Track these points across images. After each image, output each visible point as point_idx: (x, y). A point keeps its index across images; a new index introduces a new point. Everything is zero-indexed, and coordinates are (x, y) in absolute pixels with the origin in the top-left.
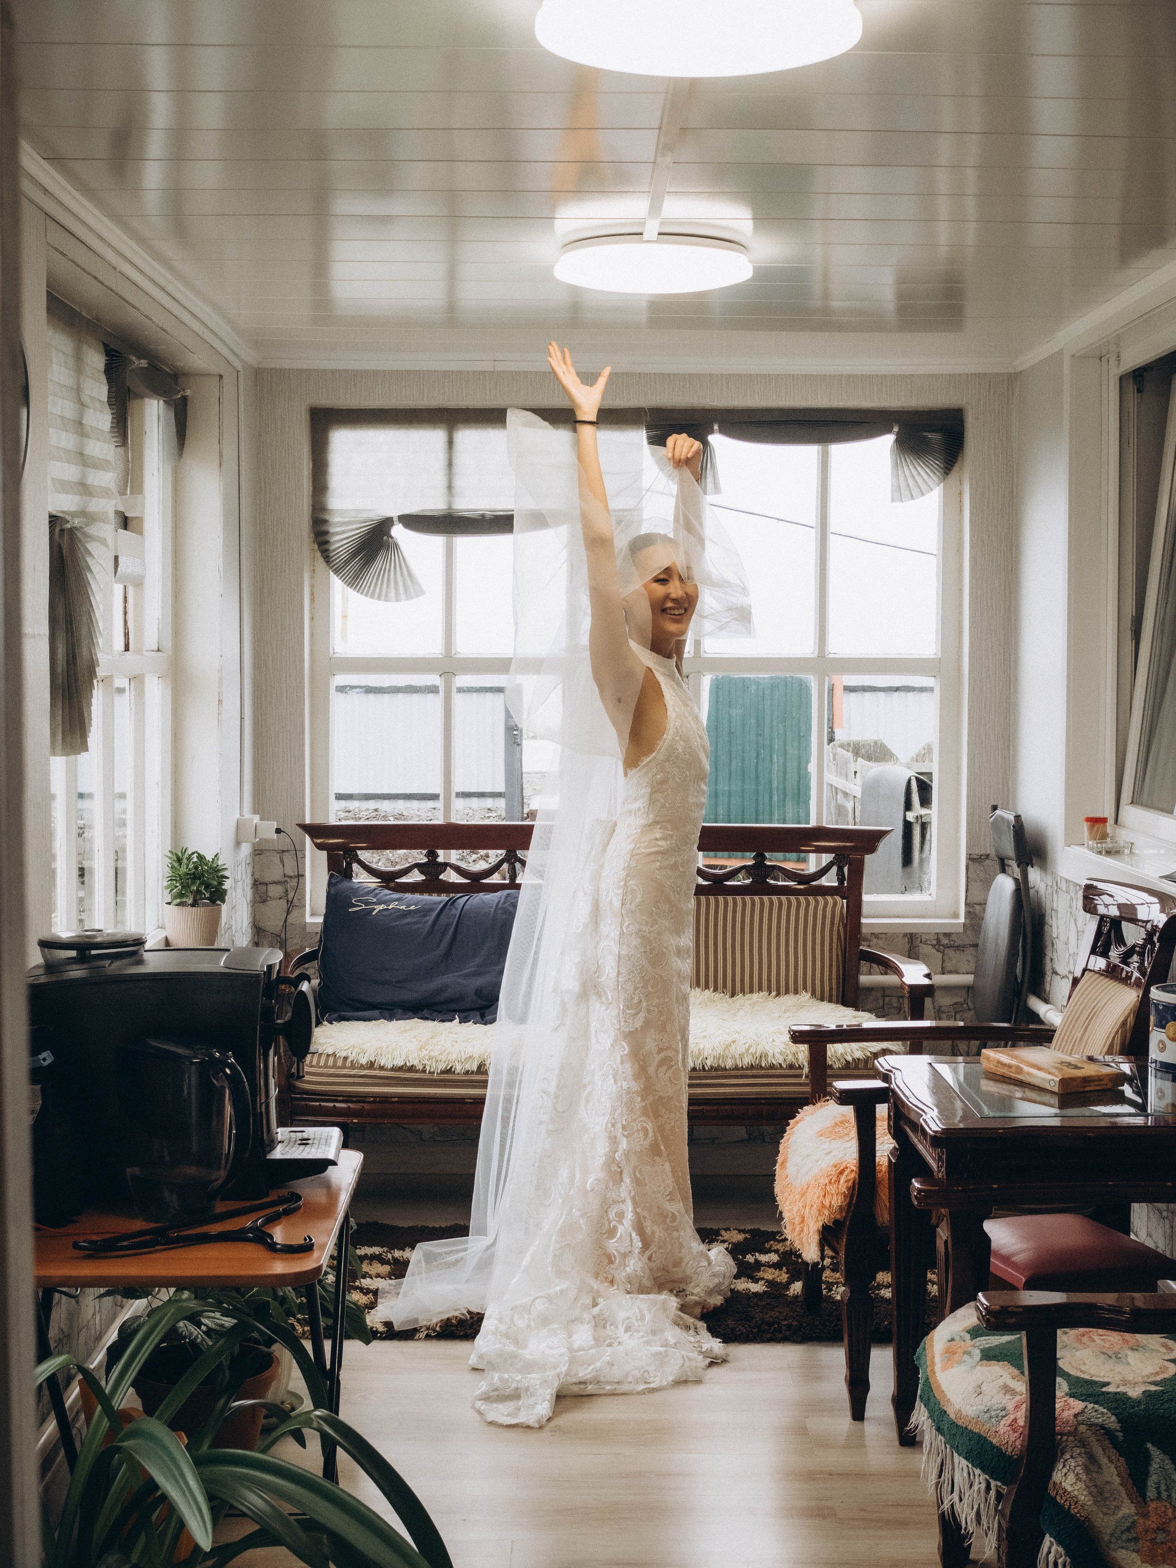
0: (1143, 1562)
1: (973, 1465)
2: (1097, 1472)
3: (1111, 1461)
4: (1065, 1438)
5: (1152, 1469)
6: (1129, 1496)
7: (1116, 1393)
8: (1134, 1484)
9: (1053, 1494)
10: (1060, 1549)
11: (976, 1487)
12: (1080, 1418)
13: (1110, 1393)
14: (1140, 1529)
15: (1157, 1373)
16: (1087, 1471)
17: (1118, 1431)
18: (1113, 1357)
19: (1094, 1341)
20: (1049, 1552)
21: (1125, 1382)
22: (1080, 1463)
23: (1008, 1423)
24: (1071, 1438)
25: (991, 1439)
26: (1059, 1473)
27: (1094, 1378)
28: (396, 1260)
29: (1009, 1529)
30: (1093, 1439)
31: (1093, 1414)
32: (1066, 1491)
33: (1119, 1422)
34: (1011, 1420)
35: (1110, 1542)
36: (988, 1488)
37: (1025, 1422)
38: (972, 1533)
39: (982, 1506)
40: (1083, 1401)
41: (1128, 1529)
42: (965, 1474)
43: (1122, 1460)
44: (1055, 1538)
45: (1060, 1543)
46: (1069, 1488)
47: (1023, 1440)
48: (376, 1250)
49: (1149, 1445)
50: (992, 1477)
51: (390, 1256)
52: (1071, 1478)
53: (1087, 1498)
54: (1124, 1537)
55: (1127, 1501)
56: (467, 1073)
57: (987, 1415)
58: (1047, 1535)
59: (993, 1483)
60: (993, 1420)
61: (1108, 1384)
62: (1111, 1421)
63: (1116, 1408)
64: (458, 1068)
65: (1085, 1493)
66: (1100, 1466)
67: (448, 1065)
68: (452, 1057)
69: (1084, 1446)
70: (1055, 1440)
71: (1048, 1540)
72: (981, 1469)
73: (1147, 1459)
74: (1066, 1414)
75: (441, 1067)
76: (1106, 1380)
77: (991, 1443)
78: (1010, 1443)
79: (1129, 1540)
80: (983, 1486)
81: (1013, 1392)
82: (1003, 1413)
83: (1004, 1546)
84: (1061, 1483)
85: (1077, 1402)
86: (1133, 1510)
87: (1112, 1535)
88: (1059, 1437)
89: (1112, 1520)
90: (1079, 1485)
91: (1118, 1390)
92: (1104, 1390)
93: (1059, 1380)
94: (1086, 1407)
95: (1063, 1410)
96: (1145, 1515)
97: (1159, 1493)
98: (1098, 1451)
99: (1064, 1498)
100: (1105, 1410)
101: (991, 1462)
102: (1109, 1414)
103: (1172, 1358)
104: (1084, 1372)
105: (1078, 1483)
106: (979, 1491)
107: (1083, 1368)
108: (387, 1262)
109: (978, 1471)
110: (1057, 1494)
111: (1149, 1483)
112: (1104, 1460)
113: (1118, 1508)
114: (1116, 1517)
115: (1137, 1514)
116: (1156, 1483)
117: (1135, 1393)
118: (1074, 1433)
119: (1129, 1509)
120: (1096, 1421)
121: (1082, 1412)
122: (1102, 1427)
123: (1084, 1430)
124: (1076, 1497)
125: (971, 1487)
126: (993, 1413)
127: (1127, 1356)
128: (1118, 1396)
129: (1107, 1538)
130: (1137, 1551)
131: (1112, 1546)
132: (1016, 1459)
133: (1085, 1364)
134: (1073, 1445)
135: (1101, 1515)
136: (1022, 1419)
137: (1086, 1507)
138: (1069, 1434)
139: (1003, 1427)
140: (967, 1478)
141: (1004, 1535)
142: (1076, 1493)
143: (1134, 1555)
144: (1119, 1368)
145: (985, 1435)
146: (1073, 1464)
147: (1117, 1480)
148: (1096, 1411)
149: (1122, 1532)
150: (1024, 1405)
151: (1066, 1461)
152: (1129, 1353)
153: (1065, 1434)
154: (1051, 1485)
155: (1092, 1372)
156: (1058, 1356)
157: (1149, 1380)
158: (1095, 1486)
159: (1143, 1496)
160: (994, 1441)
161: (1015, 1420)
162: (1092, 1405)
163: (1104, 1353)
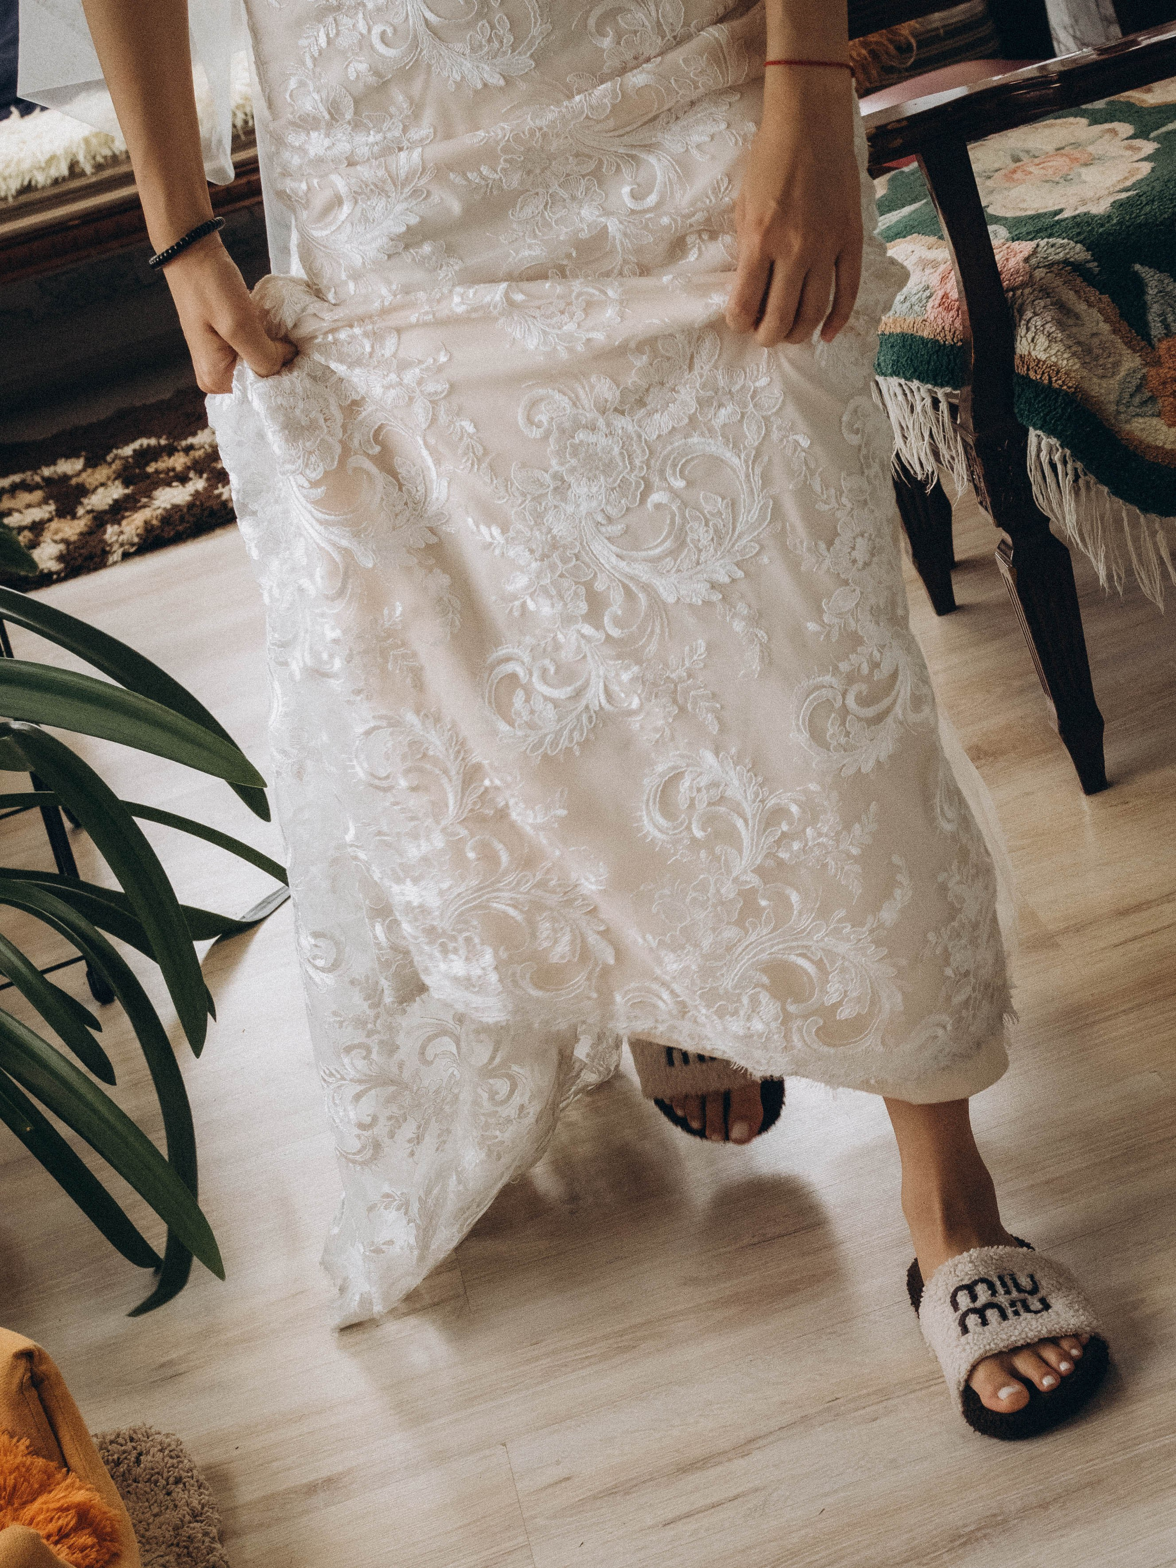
0: (1170, 426)
1: (906, 379)
2: (1076, 325)
3: (1090, 305)
4: (1019, 292)
5: (1149, 297)
6: (1128, 344)
7: (1074, 217)
8: (1131, 325)
9: (1022, 371)
10: (1054, 441)
11: (918, 408)
12: (1033, 261)
13: (1067, 219)
14: (1154, 383)
15: (1126, 178)
16: (1061, 325)
17: (1088, 262)
18: (1062, 181)
19: (1031, 173)
20: (1039, 450)
21: (1084, 202)
22: (1049, 319)
23: (937, 302)
24: (1027, 291)
25: (920, 333)
26: (1024, 340)
27: (1040, 211)
28: (48, 481)
29: (978, 444)
30: (1058, 282)
31: (1051, 250)
32: (1039, 361)
33: (1088, 250)
34: (939, 297)
35: (1119, 413)
36: (936, 403)
37: (960, 293)
38: (933, 473)
39: (934, 430)
40: (1031, 240)
41: (1139, 388)
42: (900, 397)
43: (1106, 298)
44: (1041, 429)
45: (1050, 432)
46: (1043, 356)
47: (963, 320)
48: (16, 478)
49: (1137, 267)
50: (936, 384)
51: (37, 479)
52: (1042, 340)
53: (1071, 362)
54: (1137, 400)
55: (1126, 351)
56: (56, 182)
57: (908, 304)
58: (1031, 429)
59: (940, 393)
60: (916, 308)
61: (1061, 211)
62: (1078, 252)
63: (1079, 234)
64: (41, 179)
65: (1066, 356)
66: (1077, 317)
67: (23, 181)
68: (26, 165)
69: (1048, 295)
70: (1006, 299)
71: (1033, 434)
72: (918, 378)
73: (1140, 286)
74: (1012, 263)
75: (15, 185)
76: (1056, 208)
77: (922, 338)
78: (947, 328)
79: (1144, 403)
80: (928, 401)
81: (935, 264)
82: (927, 293)
83: (978, 470)
84: (1029, 353)
85: (1024, 243)
86: (1138, 361)
87: (1118, 403)
88: (1011, 294)
89: (1114, 383)
90: (1056, 347)
91: (1077, 212)
92: (1057, 218)
93: (991, 228)
94: (1038, 245)
95: (1007, 260)
96: (1157, 363)
97: (1167, 327)
98: (1070, 296)
99: (1040, 371)
100: (1066, 241)
101: (929, 363)
102: (1072, 244)
103: (1142, 156)
104: (1026, 210)
105: (1054, 345)
106: (924, 411)
107: (1021, 206)
108: (37, 487)
109: (915, 384)
110: (1028, 369)
111: (1150, 318)
112: (1081, 307)
113: (1117, 364)
114: (1118, 378)
115: (1146, 364)
116: (1159, 316)
117: (1100, 208)
118: (1030, 282)
119: (1133, 361)
120: (1057, 257)
121: (1035, 252)
122: (1066, 262)
123: (1043, 275)
124: (1055, 364)
125: (912, 411)
126: (914, 299)
127: (1080, 175)
128: (1078, 219)
129: (1112, 408)
130: (1159, 415)
131: (1123, 416)
132: (961, 347)
133: (1024, 201)
134: (1032, 297)
135: (1095, 380)
136: (953, 288)
137: (1073, 374)
138: (1023, 285)
139: (932, 311)
140: (904, 403)
141: (974, 453)
142: (1054, 359)
143: (1155, 421)
144: (1072, 190)
145: (910, 332)
146: (1039, 323)
147: (1105, 328)
148: (1052, 246)
149: (1132, 396)
150: (953, 272)
151: (1028, 321)
152: (1083, 170)
153: (1017, 288)
154: (1017, 361)
155: (1036, 206)
156: (983, 204)
157: (1117, 189)
158: (1079, 343)
159: (1146, 336)
160: (925, 334)
161: (945, 296)
162: (1046, 240)
163: (1047, 181)
